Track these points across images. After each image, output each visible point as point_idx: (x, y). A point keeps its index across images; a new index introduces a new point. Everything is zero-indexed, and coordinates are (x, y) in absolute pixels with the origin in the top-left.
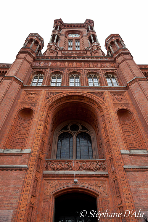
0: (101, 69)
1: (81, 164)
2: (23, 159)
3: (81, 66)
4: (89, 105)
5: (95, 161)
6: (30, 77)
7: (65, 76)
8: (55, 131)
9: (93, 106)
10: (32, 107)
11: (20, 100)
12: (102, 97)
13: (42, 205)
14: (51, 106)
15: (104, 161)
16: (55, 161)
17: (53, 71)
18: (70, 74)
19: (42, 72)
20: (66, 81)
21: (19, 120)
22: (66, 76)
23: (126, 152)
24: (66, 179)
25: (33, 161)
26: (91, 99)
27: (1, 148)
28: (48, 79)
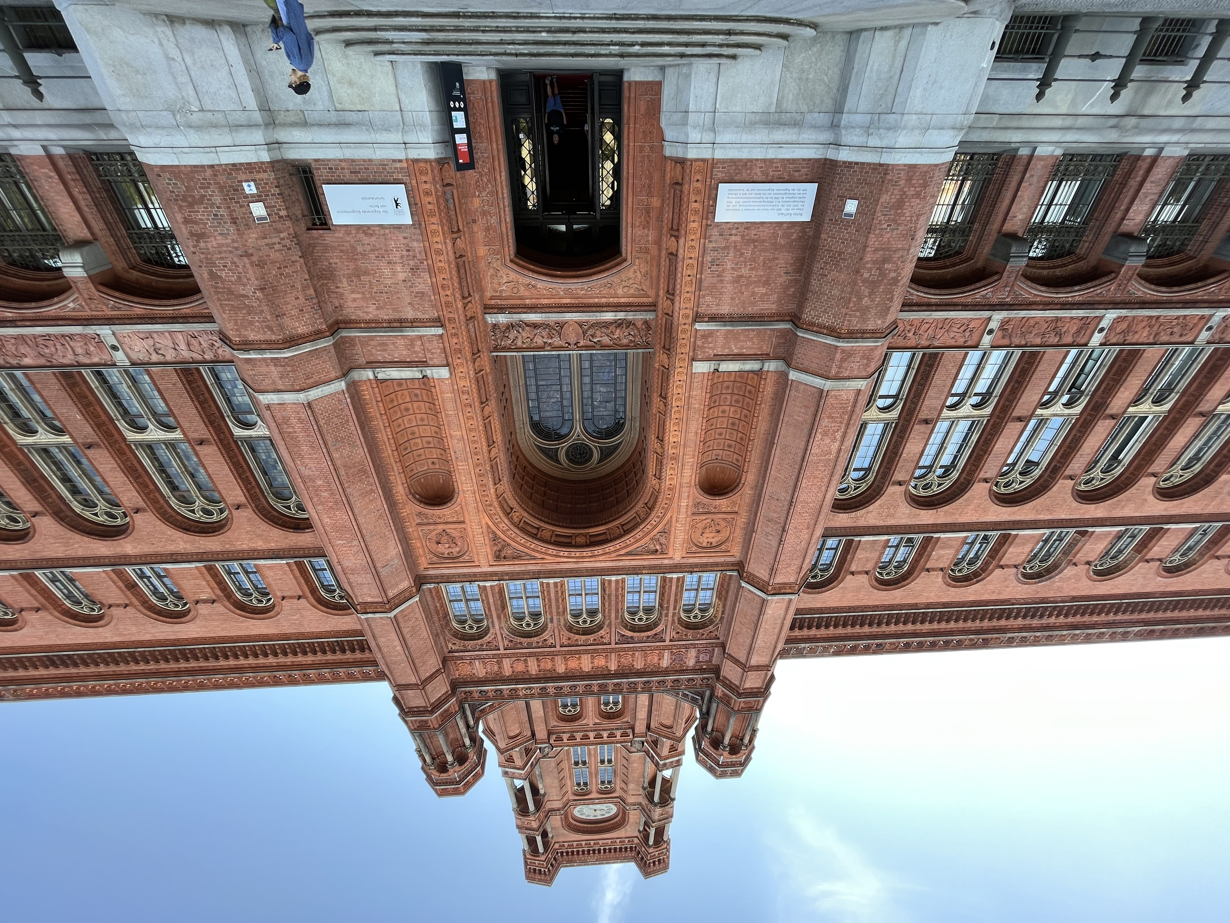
0: (502, 651)
1: (556, 341)
2: (711, 345)
3: (566, 660)
4: (538, 519)
5: (519, 349)
6: (724, 606)
7: (616, 618)
8: (635, 442)
9: (526, 515)
10: (706, 500)
11: (742, 520)
12: (500, 546)
13: (651, 235)
14: (650, 508)
15: (496, 349)
16: (627, 347)
17: (656, 634)
18: (600, 627)
19: (688, 626)
20: (610, 595)
21: (737, 460)
22: (613, 615)
23: (437, 373)
24: (596, 300)
25: (683, 341)
26: (533, 537)
27: (770, 374)
28: (668, 602)
